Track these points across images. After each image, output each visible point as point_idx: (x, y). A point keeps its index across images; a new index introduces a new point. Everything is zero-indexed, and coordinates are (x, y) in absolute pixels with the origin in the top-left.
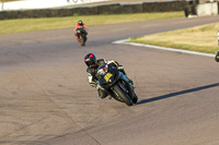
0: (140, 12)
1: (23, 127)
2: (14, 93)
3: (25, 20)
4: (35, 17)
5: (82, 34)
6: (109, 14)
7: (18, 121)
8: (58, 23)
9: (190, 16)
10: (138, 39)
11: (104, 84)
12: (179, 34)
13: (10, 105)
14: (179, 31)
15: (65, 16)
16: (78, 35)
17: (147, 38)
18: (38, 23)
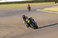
0: (43, 2)
1: (12, 32)
2: (10, 23)
3: (13, 4)
4: (16, 3)
5: (29, 8)
6: (35, 3)
7: (11, 31)
8: (22, 5)
9: (57, 3)
10: (43, 9)
11: (28, 23)
12: (54, 8)
13: (9, 27)
14: (54, 7)
15: (23, 3)
16: (28, 8)
17: (45, 9)
18: (16, 5)
